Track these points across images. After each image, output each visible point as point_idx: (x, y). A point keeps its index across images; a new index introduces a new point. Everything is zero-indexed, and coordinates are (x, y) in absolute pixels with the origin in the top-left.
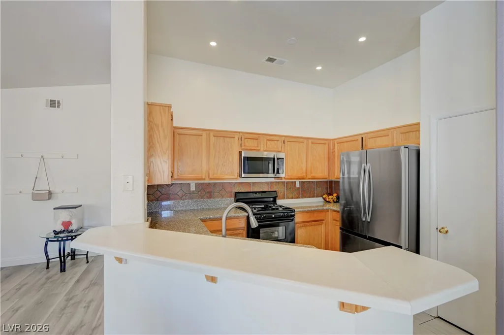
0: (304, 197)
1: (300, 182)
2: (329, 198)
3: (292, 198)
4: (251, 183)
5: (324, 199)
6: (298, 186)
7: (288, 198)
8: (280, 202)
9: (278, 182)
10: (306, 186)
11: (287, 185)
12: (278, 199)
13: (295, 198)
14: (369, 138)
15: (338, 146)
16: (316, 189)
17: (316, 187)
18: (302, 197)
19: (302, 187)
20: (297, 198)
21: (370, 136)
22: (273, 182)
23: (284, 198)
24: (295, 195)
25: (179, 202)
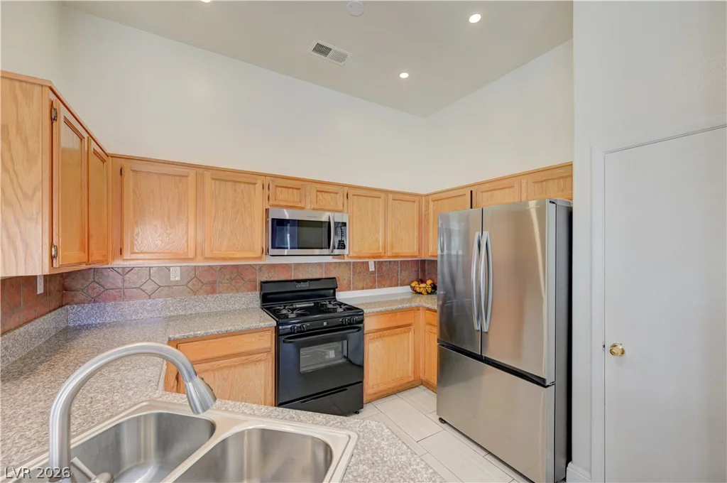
0: (381, 286)
1: (375, 262)
2: (420, 288)
3: (363, 289)
4: (291, 264)
5: (413, 288)
6: (372, 268)
7: (356, 289)
8: (342, 296)
9: (339, 263)
11: (354, 268)
12: (339, 291)
13: (367, 289)
14: (482, 192)
15: (433, 206)
16: (401, 272)
17: (401, 270)
18: (379, 287)
19: (378, 271)
20: (371, 288)
21: (484, 187)
22: (330, 263)
23: (349, 289)
24: (367, 284)
25: (144, 304)
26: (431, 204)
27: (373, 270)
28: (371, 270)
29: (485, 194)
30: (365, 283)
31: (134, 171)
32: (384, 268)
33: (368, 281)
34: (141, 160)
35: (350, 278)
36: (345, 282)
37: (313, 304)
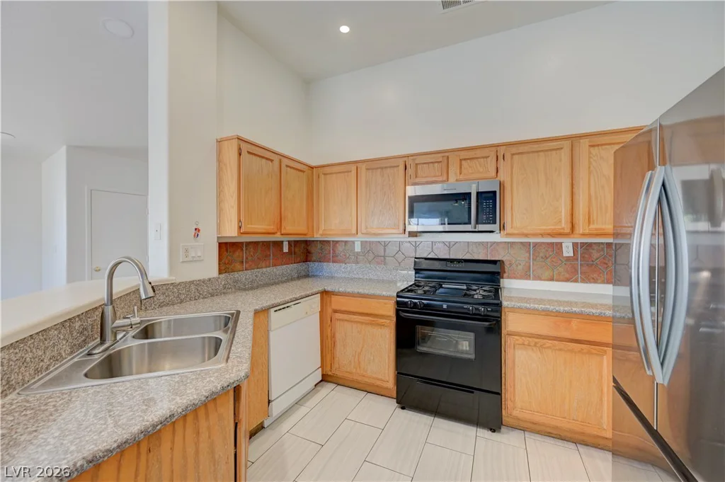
0: (587, 279)
1: (575, 243)
3: (551, 279)
7: (538, 278)
11: (535, 250)
12: (509, 278)
18: (583, 281)
19: (583, 257)
20: (568, 280)
23: (526, 276)
24: (559, 274)
25: (341, 266)
27: (572, 255)
28: (565, 254)
30: (556, 272)
31: (325, 174)
32: (595, 255)
33: (561, 269)
34: (328, 166)
35: (528, 262)
36: (520, 267)
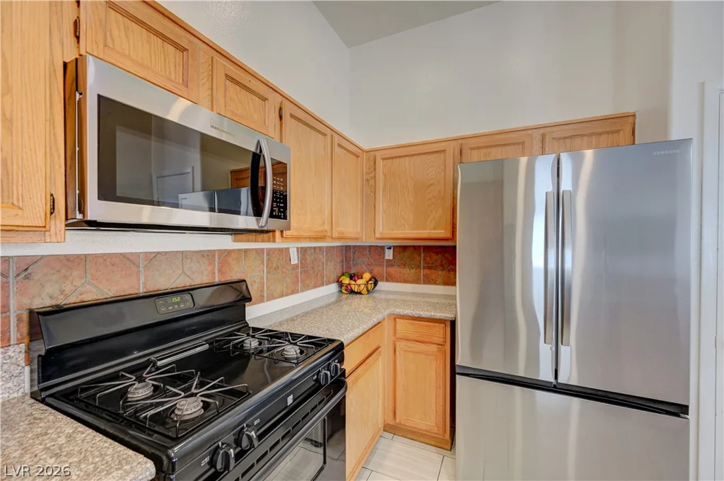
0: (306, 287)
1: (298, 248)
3: (282, 296)
4: (138, 255)
5: (341, 284)
6: (294, 260)
7: (272, 297)
9: (246, 251)
10: (309, 259)
11: (268, 260)
13: (287, 295)
14: (471, 149)
15: (384, 166)
16: (326, 264)
17: (327, 261)
18: (302, 290)
19: (301, 264)
20: (294, 292)
21: (473, 143)
22: (229, 252)
23: (261, 298)
24: (287, 287)
26: (380, 163)
27: (296, 262)
29: (476, 151)
30: (285, 285)
33: (289, 280)
35: (263, 278)
36: (255, 286)
37: (207, 346)
